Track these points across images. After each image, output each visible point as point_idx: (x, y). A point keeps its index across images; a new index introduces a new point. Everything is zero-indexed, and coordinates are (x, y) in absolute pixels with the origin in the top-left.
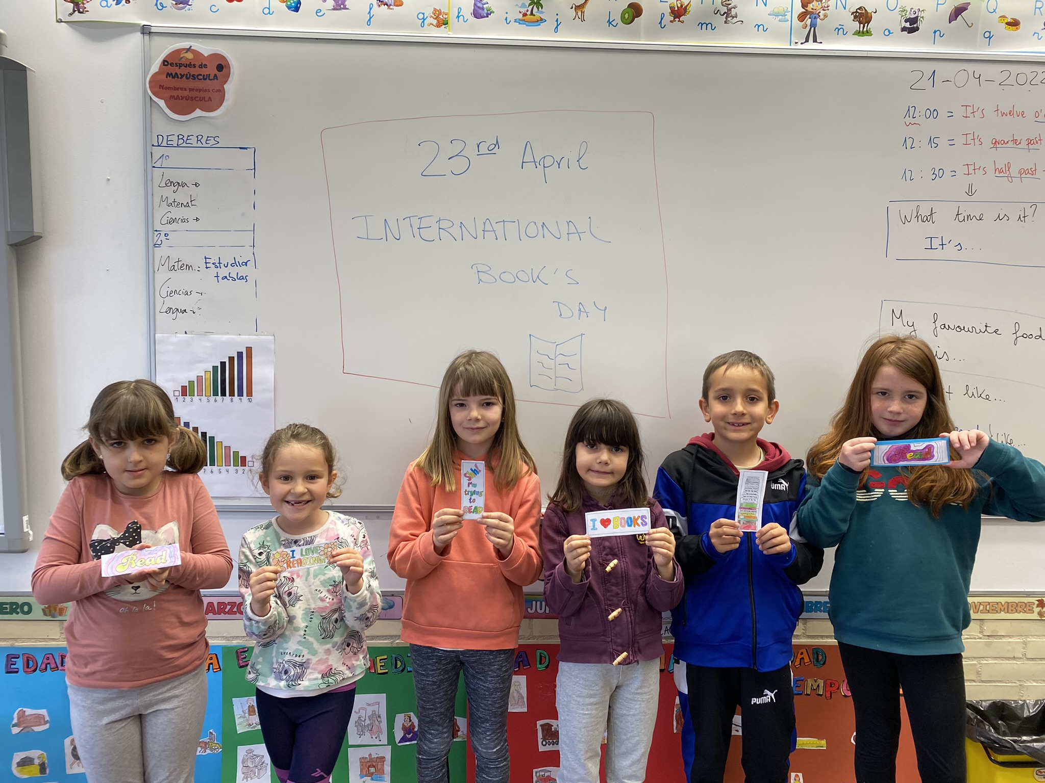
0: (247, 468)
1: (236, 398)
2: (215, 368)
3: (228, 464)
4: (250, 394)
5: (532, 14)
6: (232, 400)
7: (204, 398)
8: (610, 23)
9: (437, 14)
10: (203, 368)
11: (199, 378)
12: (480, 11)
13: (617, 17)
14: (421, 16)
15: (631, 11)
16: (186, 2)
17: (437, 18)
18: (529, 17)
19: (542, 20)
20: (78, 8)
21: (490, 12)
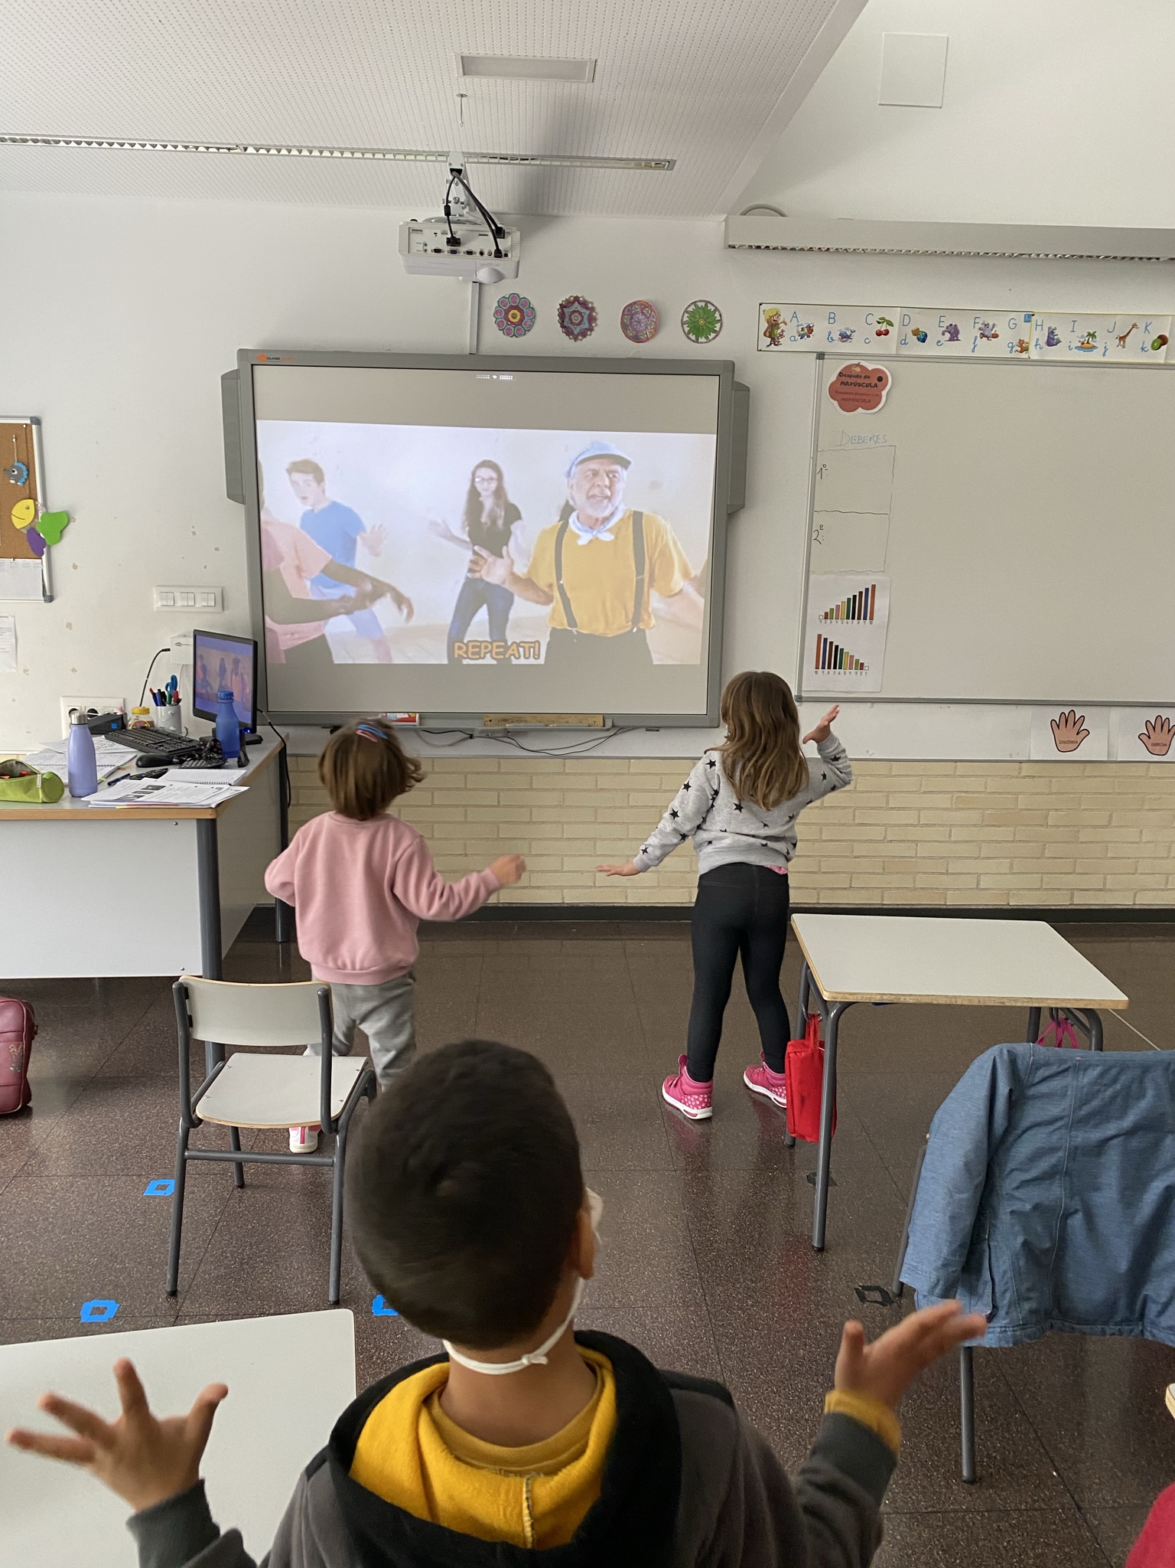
0: (864, 672)
1: (862, 621)
2: (849, 600)
3: (851, 668)
4: (872, 618)
5: (1088, 343)
6: (859, 623)
7: (839, 621)
8: (1143, 349)
9: (1021, 343)
10: (841, 599)
11: (838, 606)
12: (1052, 341)
13: (1148, 345)
14: (1010, 345)
15: (1160, 341)
16: (848, 337)
17: (1021, 346)
18: (1086, 345)
19: (1094, 347)
20: (774, 341)
21: (1059, 342)
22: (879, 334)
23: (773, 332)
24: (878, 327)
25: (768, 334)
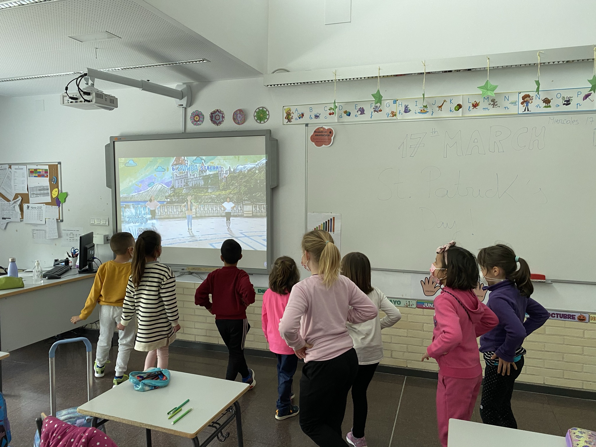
2: (324, 223)
4: (334, 231)
5: (424, 110)
8: (450, 111)
9: (392, 113)
10: (320, 223)
11: (319, 226)
12: (406, 111)
13: (453, 109)
14: (387, 114)
15: (458, 107)
16: (318, 117)
17: (393, 114)
18: (423, 111)
19: (427, 112)
20: (289, 121)
21: (410, 111)
22: (330, 114)
23: (289, 117)
24: (330, 111)
25: (286, 118)
